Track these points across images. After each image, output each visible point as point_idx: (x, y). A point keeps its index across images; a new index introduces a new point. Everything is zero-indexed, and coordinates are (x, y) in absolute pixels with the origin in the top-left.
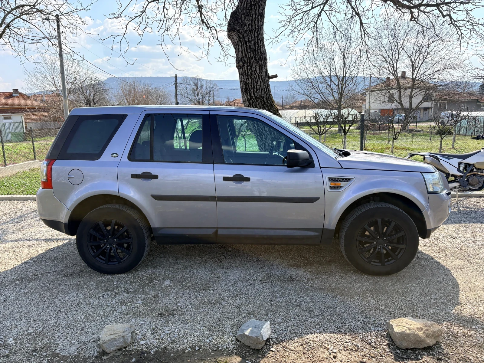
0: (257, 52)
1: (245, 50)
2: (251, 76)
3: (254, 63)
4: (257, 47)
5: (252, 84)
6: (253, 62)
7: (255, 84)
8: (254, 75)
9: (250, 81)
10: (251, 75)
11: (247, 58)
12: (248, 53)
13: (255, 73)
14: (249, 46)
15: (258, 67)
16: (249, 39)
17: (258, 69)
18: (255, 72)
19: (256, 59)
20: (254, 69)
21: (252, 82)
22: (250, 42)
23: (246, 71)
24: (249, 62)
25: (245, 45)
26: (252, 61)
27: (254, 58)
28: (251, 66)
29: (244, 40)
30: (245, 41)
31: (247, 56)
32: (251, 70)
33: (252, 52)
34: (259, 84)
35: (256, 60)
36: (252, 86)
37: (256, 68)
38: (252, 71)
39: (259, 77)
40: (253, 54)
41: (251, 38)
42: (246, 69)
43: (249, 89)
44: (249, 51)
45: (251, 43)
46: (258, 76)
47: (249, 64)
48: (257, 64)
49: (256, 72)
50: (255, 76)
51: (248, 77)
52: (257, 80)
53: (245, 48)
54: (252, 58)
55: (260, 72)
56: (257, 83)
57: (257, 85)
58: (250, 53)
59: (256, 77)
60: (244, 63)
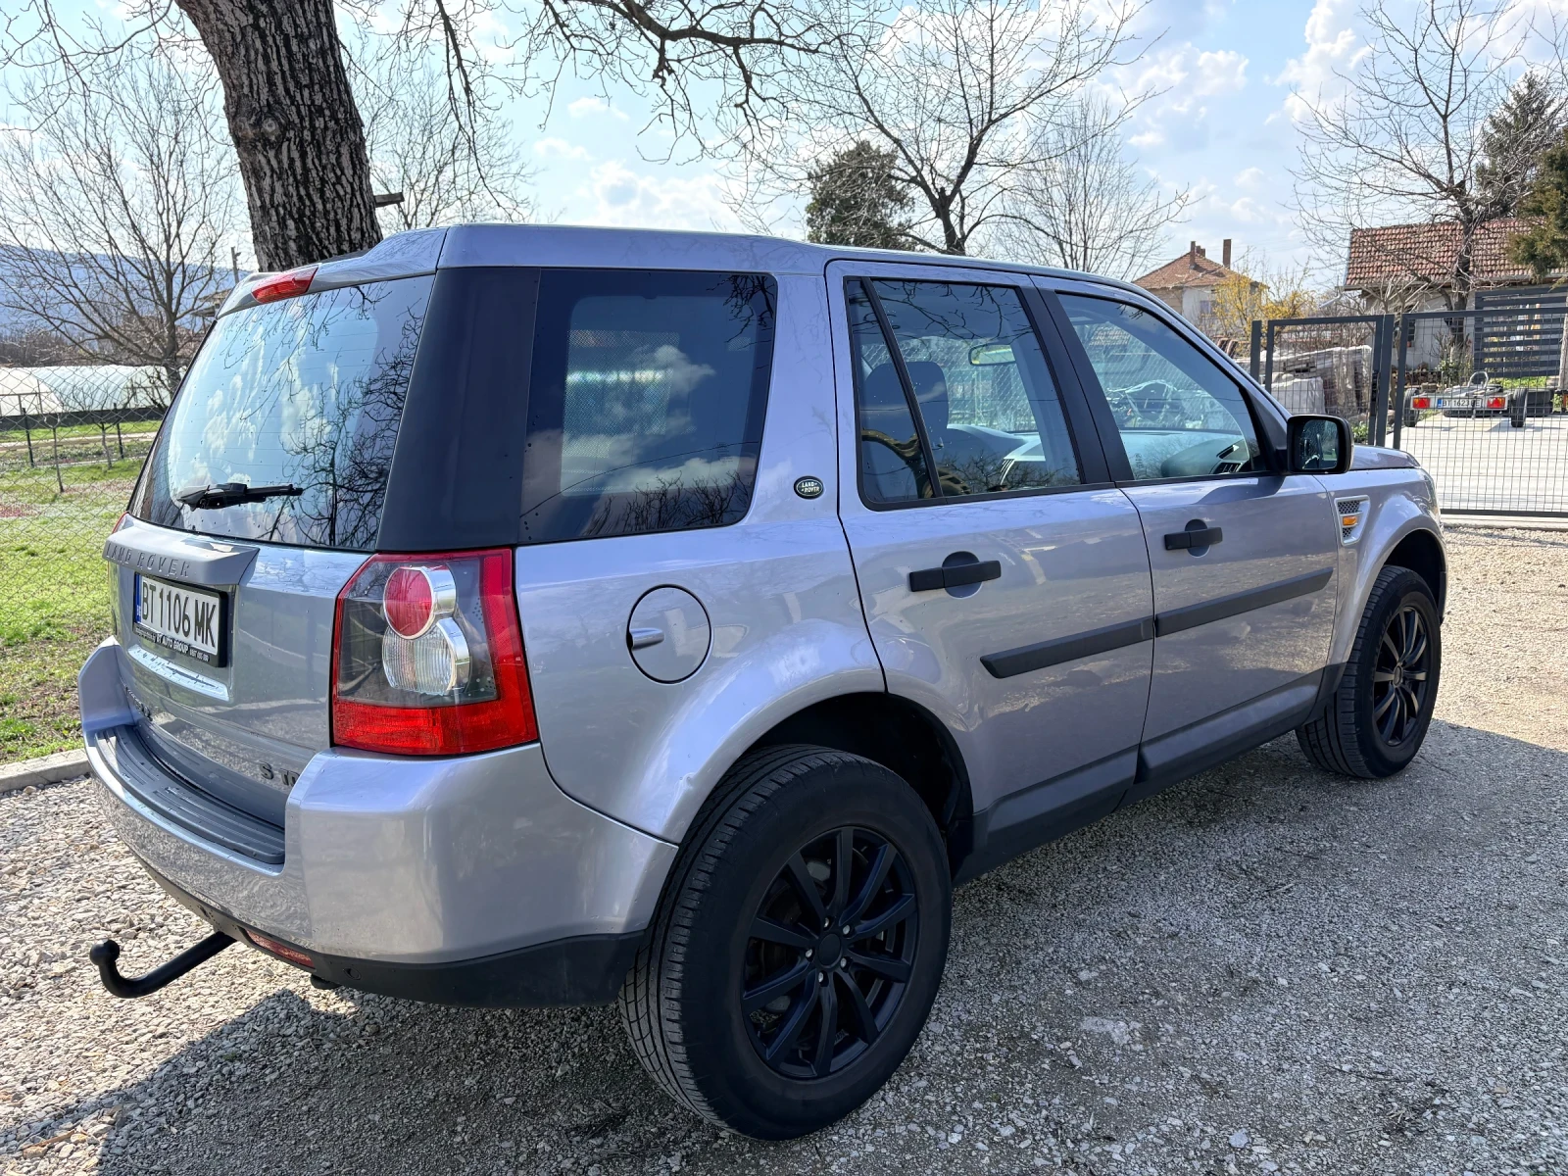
0: (334, 86)
1: (283, 73)
2: (323, 186)
3: (329, 134)
4: (332, 69)
5: (328, 220)
6: (326, 128)
7: (344, 222)
8: (334, 185)
9: (320, 207)
10: (323, 181)
11: (298, 108)
12: (299, 86)
13: (338, 178)
14: (299, 56)
15: (345, 150)
16: (296, 26)
17: (346, 161)
18: (339, 173)
19: (334, 117)
20: (333, 158)
21: (326, 213)
22: (303, 39)
23: (298, 164)
24: (307, 124)
25: (283, 51)
26: (319, 123)
27: (327, 112)
28: (318, 146)
29: (279, 26)
30: (282, 31)
31: (298, 98)
32: (320, 160)
33: (317, 87)
34: (356, 223)
35: (337, 122)
36: (332, 230)
37: (339, 155)
38: (324, 168)
39: (353, 194)
40: (324, 94)
41: (307, 26)
42: (296, 155)
43: (320, 241)
44: (305, 81)
45: (308, 47)
46: (349, 190)
47: (307, 135)
48: (343, 140)
49: (343, 173)
50: (339, 187)
51: (307, 189)
52: (347, 204)
53: (285, 62)
54: (320, 111)
55: (355, 173)
56: (350, 220)
57: (349, 230)
58: (310, 86)
59: (342, 193)
60: (284, 129)
